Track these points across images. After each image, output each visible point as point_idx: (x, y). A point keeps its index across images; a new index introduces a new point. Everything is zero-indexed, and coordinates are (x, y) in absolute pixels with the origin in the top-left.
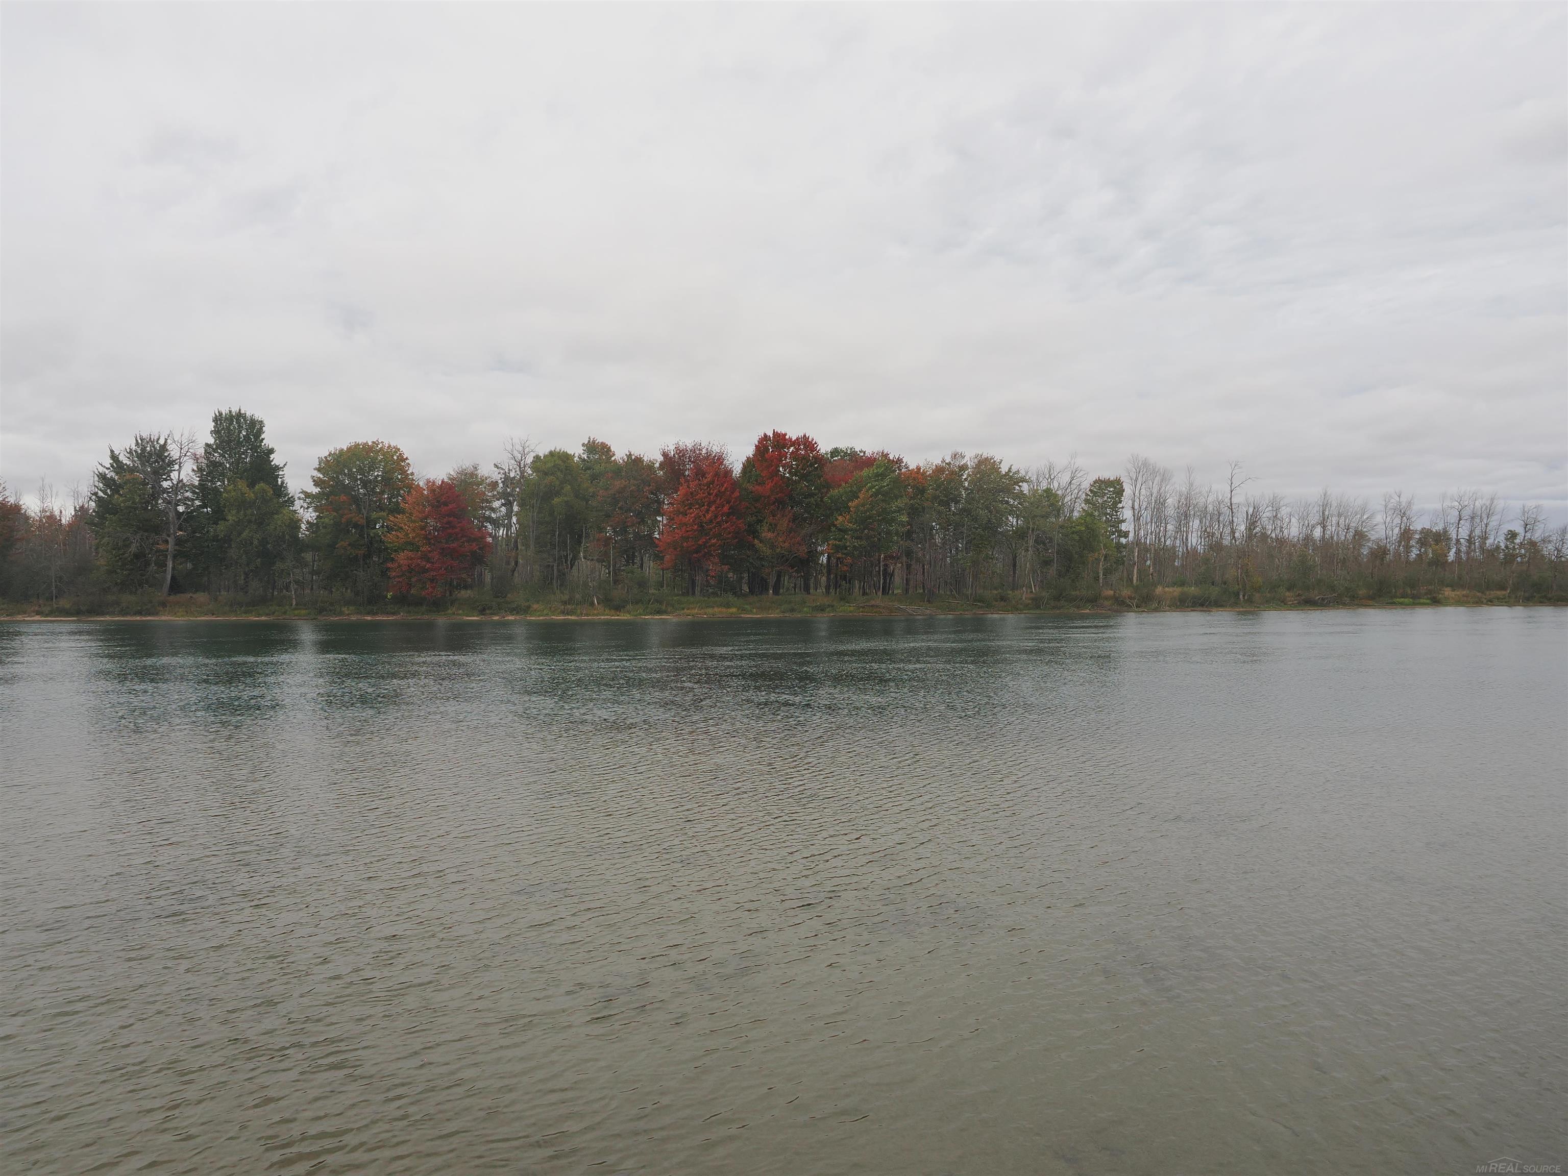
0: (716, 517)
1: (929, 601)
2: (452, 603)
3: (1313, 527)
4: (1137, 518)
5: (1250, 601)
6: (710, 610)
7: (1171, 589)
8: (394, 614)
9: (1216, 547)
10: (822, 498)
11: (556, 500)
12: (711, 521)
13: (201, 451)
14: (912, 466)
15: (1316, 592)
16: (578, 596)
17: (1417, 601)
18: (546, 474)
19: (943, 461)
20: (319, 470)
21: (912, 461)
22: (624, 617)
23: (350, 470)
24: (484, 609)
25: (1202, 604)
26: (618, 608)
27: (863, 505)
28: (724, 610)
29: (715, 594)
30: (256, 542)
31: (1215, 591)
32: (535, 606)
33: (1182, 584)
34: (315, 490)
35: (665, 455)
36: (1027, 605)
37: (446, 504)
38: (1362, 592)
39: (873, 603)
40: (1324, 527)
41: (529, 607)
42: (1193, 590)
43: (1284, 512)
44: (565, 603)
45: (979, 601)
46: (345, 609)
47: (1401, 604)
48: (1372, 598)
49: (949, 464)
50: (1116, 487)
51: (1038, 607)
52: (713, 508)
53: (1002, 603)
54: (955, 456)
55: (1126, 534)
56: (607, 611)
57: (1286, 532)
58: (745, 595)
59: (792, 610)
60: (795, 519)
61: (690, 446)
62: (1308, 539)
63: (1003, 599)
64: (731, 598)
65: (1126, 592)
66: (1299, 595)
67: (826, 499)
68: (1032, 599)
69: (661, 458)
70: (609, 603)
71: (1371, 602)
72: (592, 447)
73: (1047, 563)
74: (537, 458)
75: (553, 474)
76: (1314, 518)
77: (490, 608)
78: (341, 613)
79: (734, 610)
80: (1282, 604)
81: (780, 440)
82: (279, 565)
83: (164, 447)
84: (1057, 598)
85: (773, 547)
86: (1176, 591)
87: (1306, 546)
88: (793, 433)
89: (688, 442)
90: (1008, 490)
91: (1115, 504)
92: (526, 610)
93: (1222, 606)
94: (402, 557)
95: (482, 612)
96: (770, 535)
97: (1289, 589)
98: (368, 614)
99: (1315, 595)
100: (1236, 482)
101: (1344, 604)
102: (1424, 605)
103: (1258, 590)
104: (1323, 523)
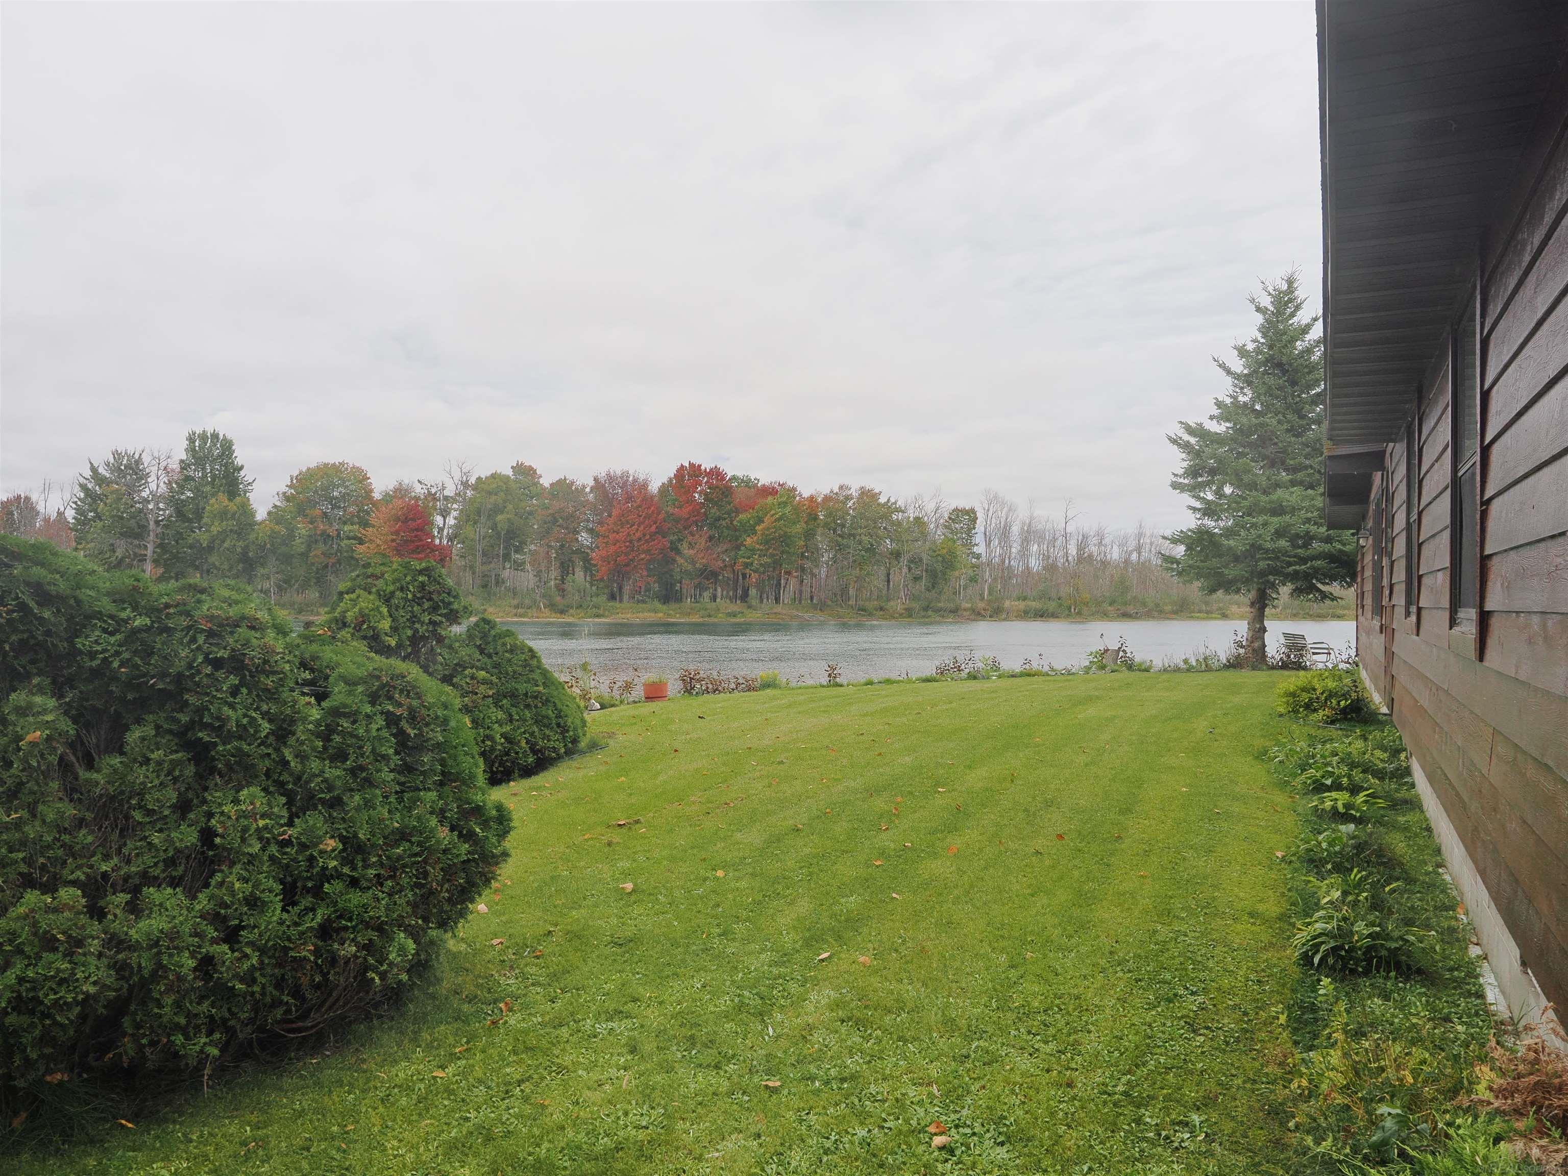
0: (644, 535)
1: (821, 610)
3: (1131, 552)
4: (988, 544)
5: (1079, 613)
6: (641, 615)
7: (1016, 603)
9: (1051, 568)
10: (732, 521)
11: (500, 518)
12: (640, 539)
13: (175, 466)
14: (806, 494)
15: (1132, 607)
16: (527, 601)
17: (1210, 615)
18: (488, 494)
19: (832, 491)
20: (290, 487)
21: (806, 491)
22: (566, 619)
25: (1042, 615)
26: (561, 612)
27: (768, 529)
28: (653, 615)
29: (644, 602)
30: (239, 550)
31: (1052, 606)
33: (1025, 599)
35: (596, 479)
36: (901, 615)
37: (413, 520)
38: (1168, 608)
39: (775, 611)
40: (1139, 553)
42: (1034, 604)
43: (1107, 541)
44: (517, 607)
45: (862, 610)
47: (1198, 618)
48: (1175, 612)
49: (837, 494)
50: (971, 515)
51: (910, 616)
52: (642, 527)
53: (881, 613)
54: (841, 488)
55: (978, 556)
56: (554, 615)
57: (1109, 557)
59: (710, 616)
60: (711, 538)
61: (619, 473)
62: (1127, 562)
63: (881, 609)
64: (658, 605)
65: (981, 605)
66: (1118, 609)
67: (735, 523)
68: (906, 609)
69: (591, 483)
70: (554, 607)
71: (1174, 616)
72: (520, 470)
73: (917, 579)
74: (481, 479)
75: (495, 494)
76: (1132, 544)
79: (661, 615)
80: (1105, 616)
81: (695, 470)
82: (260, 570)
83: (138, 462)
84: (926, 609)
85: (693, 563)
86: (1022, 605)
87: (1126, 568)
88: (707, 465)
89: (617, 469)
90: (886, 517)
91: (970, 530)
92: (483, 612)
93: (1057, 617)
96: (690, 552)
97: (1110, 605)
99: (1131, 610)
100: (1070, 515)
101: (1153, 617)
102: (1215, 618)
103: (1086, 604)
104: (1139, 549)
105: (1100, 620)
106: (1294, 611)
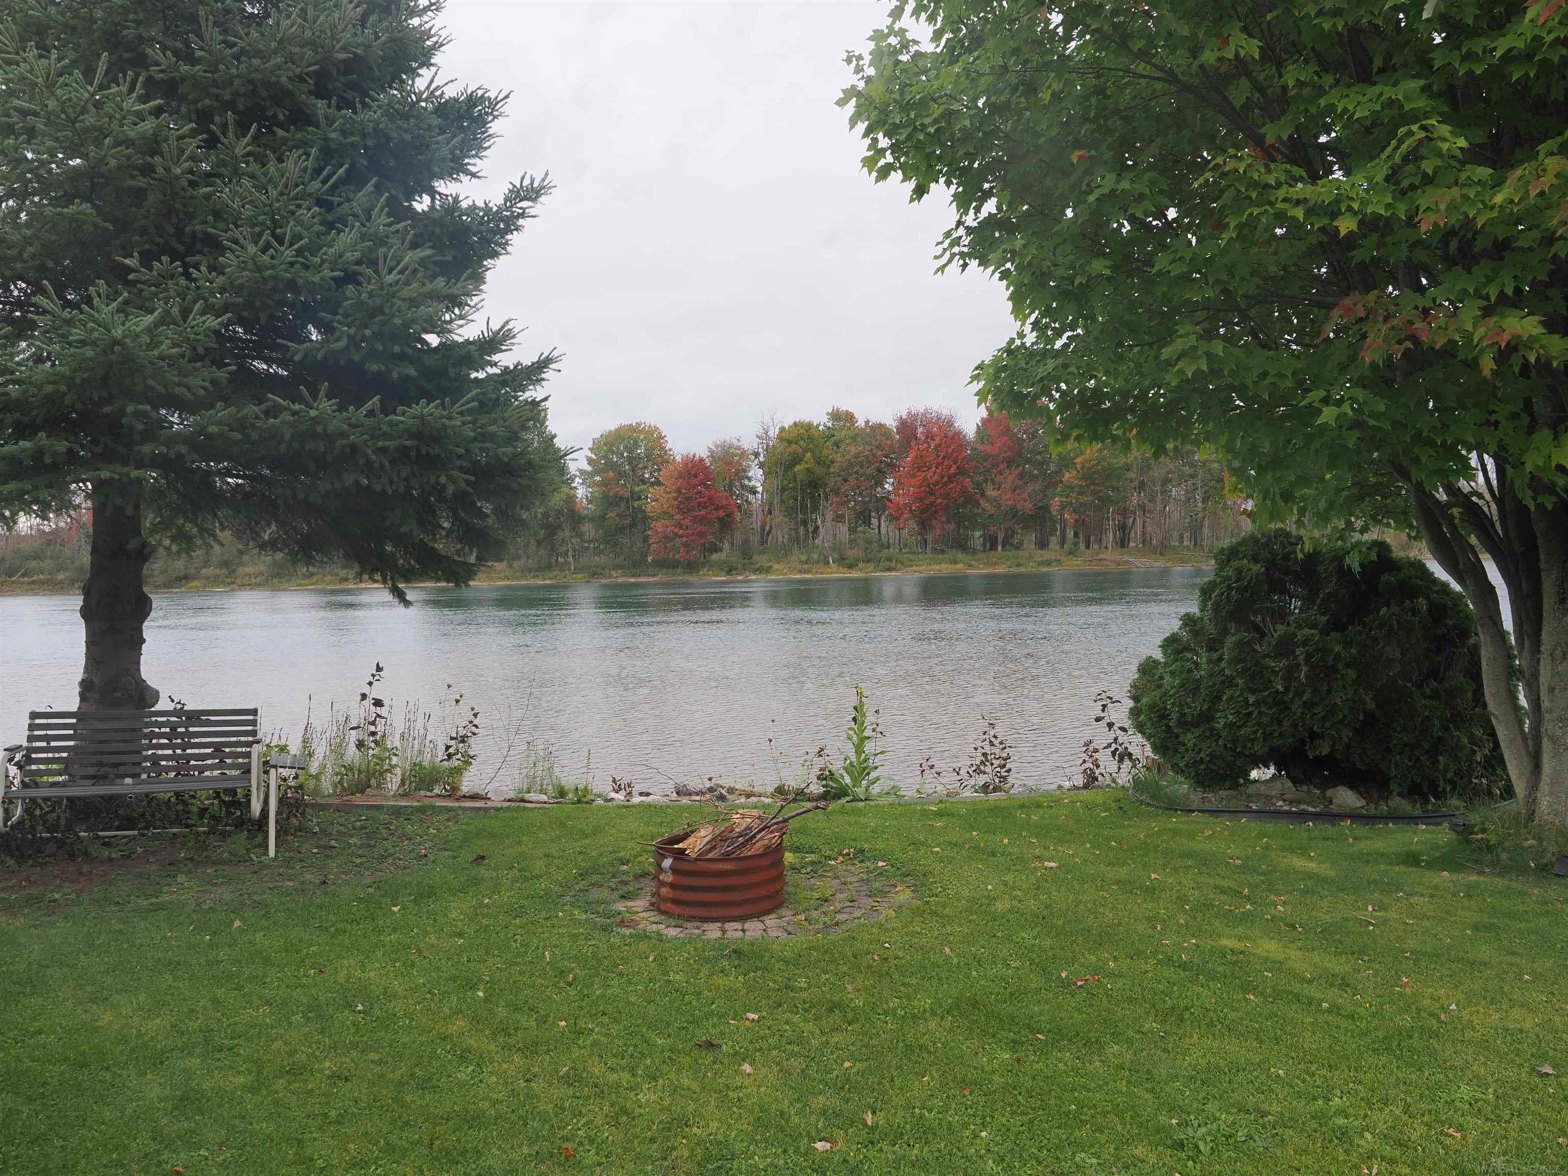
0: (942, 477)
1: (1161, 554)
2: (703, 565)
6: (938, 567)
8: (654, 576)
11: (798, 468)
12: (937, 483)
16: (815, 556)
18: (790, 442)
20: (592, 450)
22: (855, 574)
23: (618, 449)
24: (731, 570)
26: (850, 567)
27: (1091, 461)
28: (951, 566)
29: (944, 551)
30: (539, 516)
32: (776, 566)
34: (589, 468)
35: (900, 420)
37: (696, 476)
39: (1101, 556)
41: (771, 567)
44: (803, 563)
46: (613, 573)
52: (940, 470)
56: (841, 569)
58: (974, 552)
59: (1019, 565)
60: (1021, 476)
61: (922, 411)
64: (960, 555)
69: (897, 423)
70: (844, 562)
72: (836, 416)
74: (782, 429)
75: (796, 443)
77: (736, 569)
78: (611, 576)
79: (960, 566)
82: (560, 535)
85: (998, 505)
89: (919, 407)
92: (768, 570)
94: (659, 526)
95: (729, 572)
96: (995, 494)
98: (633, 576)
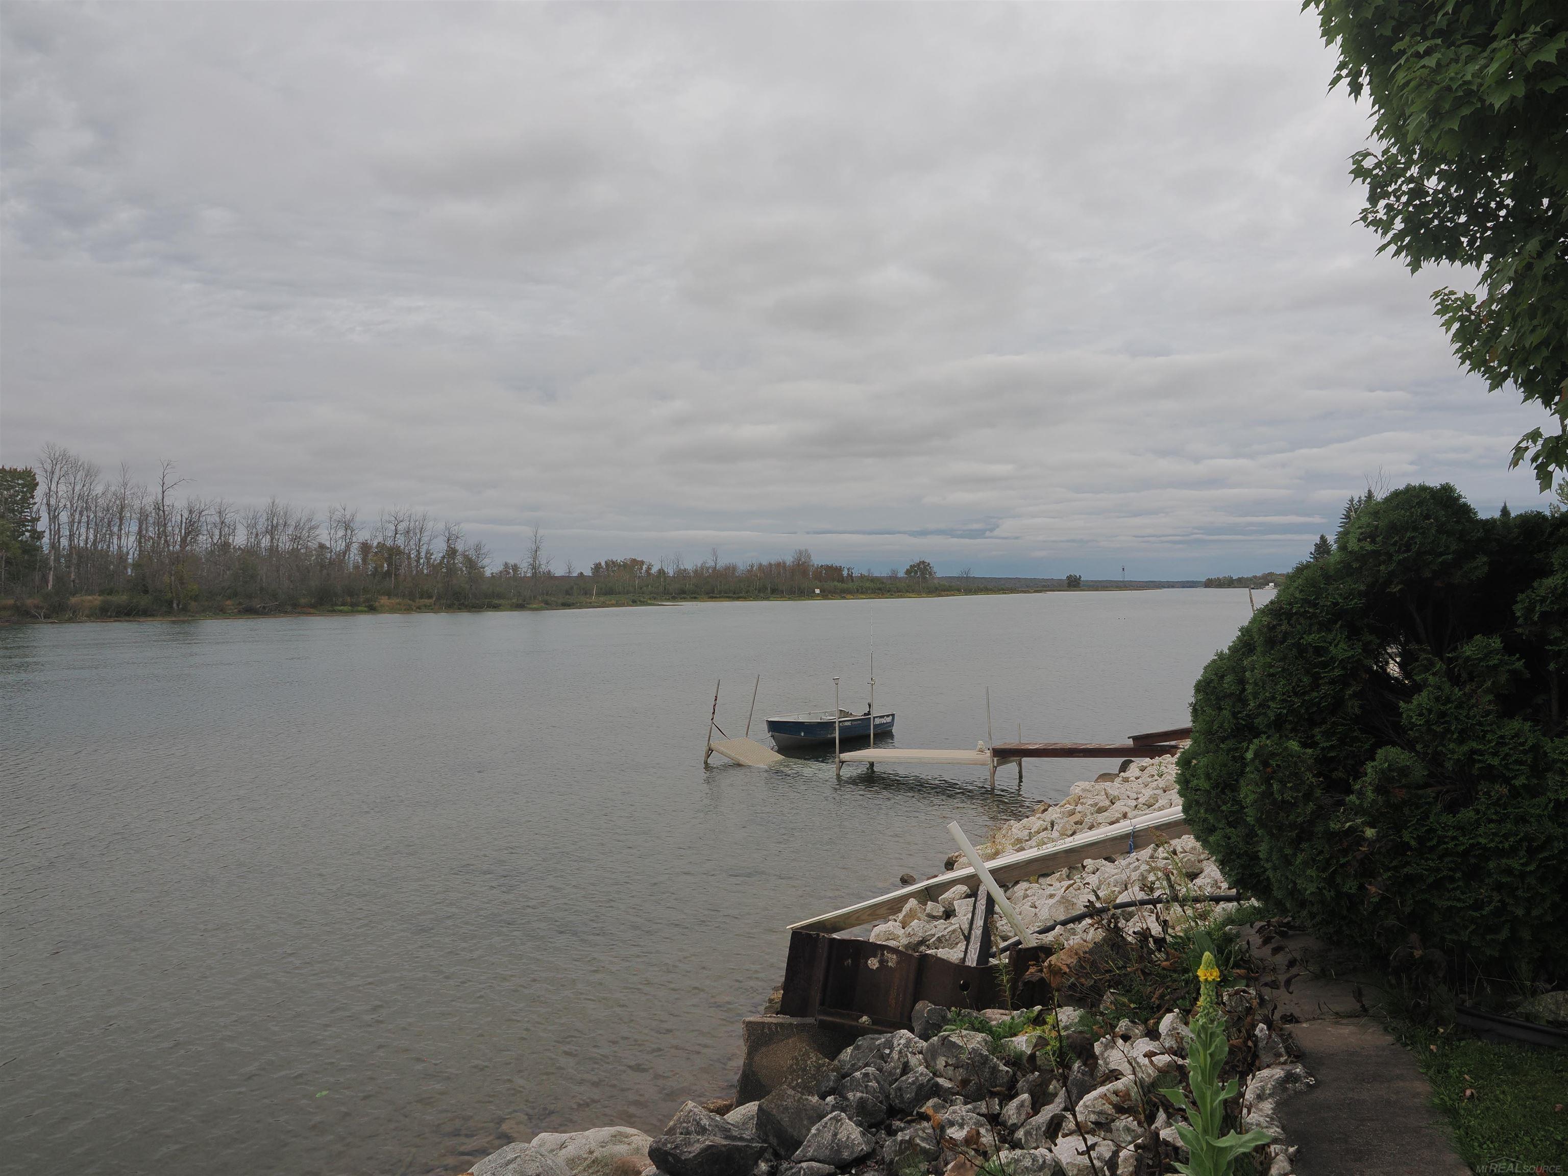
3: (262, 536)
4: (53, 517)
5: (185, 610)
7: (92, 598)
15: (258, 600)
17: (356, 608)
25: (127, 613)
31: (144, 601)
33: (106, 592)
38: (304, 600)
40: (272, 537)
42: (118, 599)
43: (230, 518)
47: (341, 611)
48: (313, 606)
50: (28, 479)
55: (39, 535)
57: (227, 539)
62: (255, 547)
65: (31, 601)
71: (312, 610)
76: (263, 525)
80: (220, 612)
86: (99, 600)
87: (252, 554)
91: (26, 499)
93: (152, 615)
97: (229, 598)
99: (257, 604)
100: (169, 481)
101: (286, 612)
102: (361, 612)
103: (196, 598)
104: (272, 530)
105: (211, 618)
106: (449, 602)
